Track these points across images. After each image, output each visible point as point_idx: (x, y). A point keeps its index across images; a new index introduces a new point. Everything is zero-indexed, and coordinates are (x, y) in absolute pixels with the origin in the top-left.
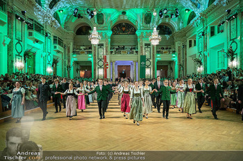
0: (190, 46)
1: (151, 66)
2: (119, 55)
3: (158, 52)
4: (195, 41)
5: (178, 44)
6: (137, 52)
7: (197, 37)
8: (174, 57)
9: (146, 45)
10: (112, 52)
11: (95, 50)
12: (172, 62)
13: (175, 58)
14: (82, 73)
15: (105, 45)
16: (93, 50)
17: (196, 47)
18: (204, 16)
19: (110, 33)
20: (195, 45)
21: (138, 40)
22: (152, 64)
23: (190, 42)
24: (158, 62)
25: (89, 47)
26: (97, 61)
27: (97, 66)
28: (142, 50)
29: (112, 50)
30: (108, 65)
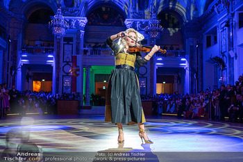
0: (209, 45)
1: (148, 75)
2: (97, 57)
4: (216, 38)
5: (189, 42)
7: (219, 31)
8: (184, 62)
10: (85, 52)
11: (59, 47)
12: (183, 70)
13: (185, 64)
14: (37, 86)
15: (75, 40)
16: (55, 47)
17: (217, 46)
19: (83, 21)
20: (216, 43)
22: (149, 71)
23: (209, 38)
24: (160, 69)
25: (50, 43)
26: (62, 64)
27: (62, 74)
29: (86, 49)
30: (79, 70)
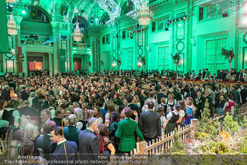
0: (104, 42)
1: (68, 59)
2: (32, 45)
3: (74, 45)
4: (107, 39)
5: (92, 39)
6: (52, 43)
7: (111, 37)
9: (62, 37)
10: (22, 42)
12: (88, 56)
13: (89, 51)
17: (110, 45)
18: (118, 21)
21: (54, 31)
22: (69, 57)
23: (104, 38)
24: (75, 55)
27: (5, 58)
28: (58, 42)
29: (23, 39)
30: (23, 57)
